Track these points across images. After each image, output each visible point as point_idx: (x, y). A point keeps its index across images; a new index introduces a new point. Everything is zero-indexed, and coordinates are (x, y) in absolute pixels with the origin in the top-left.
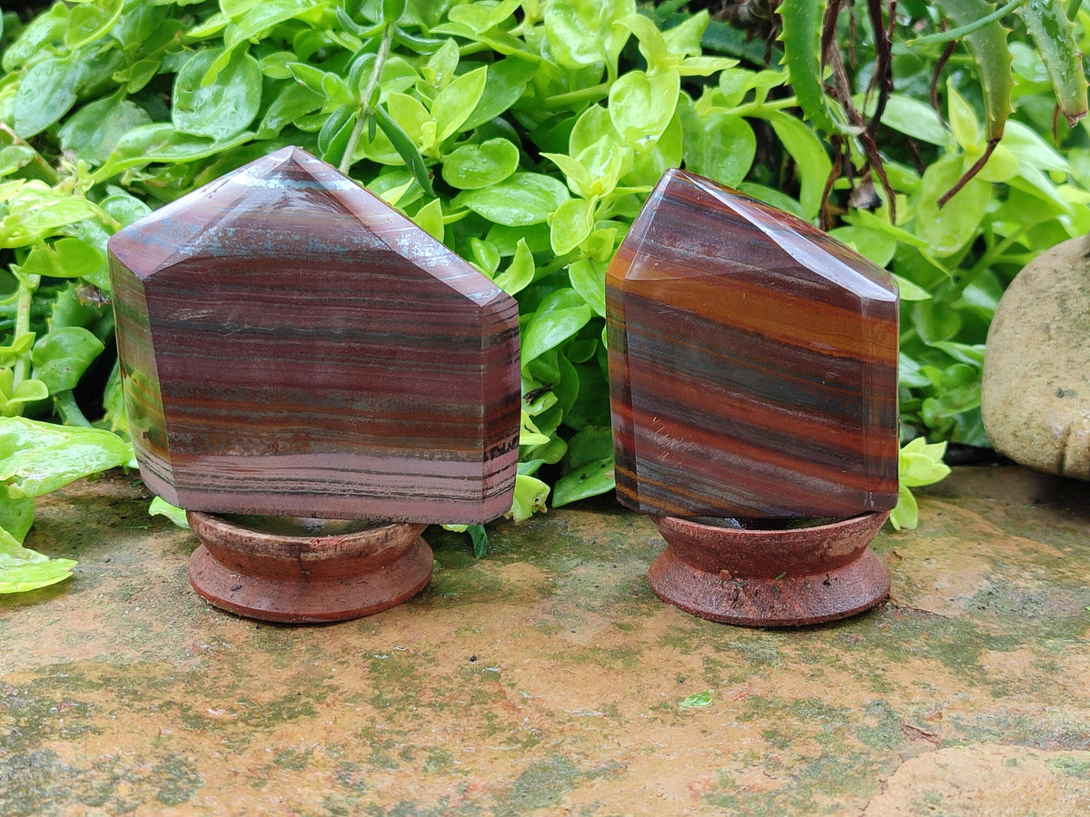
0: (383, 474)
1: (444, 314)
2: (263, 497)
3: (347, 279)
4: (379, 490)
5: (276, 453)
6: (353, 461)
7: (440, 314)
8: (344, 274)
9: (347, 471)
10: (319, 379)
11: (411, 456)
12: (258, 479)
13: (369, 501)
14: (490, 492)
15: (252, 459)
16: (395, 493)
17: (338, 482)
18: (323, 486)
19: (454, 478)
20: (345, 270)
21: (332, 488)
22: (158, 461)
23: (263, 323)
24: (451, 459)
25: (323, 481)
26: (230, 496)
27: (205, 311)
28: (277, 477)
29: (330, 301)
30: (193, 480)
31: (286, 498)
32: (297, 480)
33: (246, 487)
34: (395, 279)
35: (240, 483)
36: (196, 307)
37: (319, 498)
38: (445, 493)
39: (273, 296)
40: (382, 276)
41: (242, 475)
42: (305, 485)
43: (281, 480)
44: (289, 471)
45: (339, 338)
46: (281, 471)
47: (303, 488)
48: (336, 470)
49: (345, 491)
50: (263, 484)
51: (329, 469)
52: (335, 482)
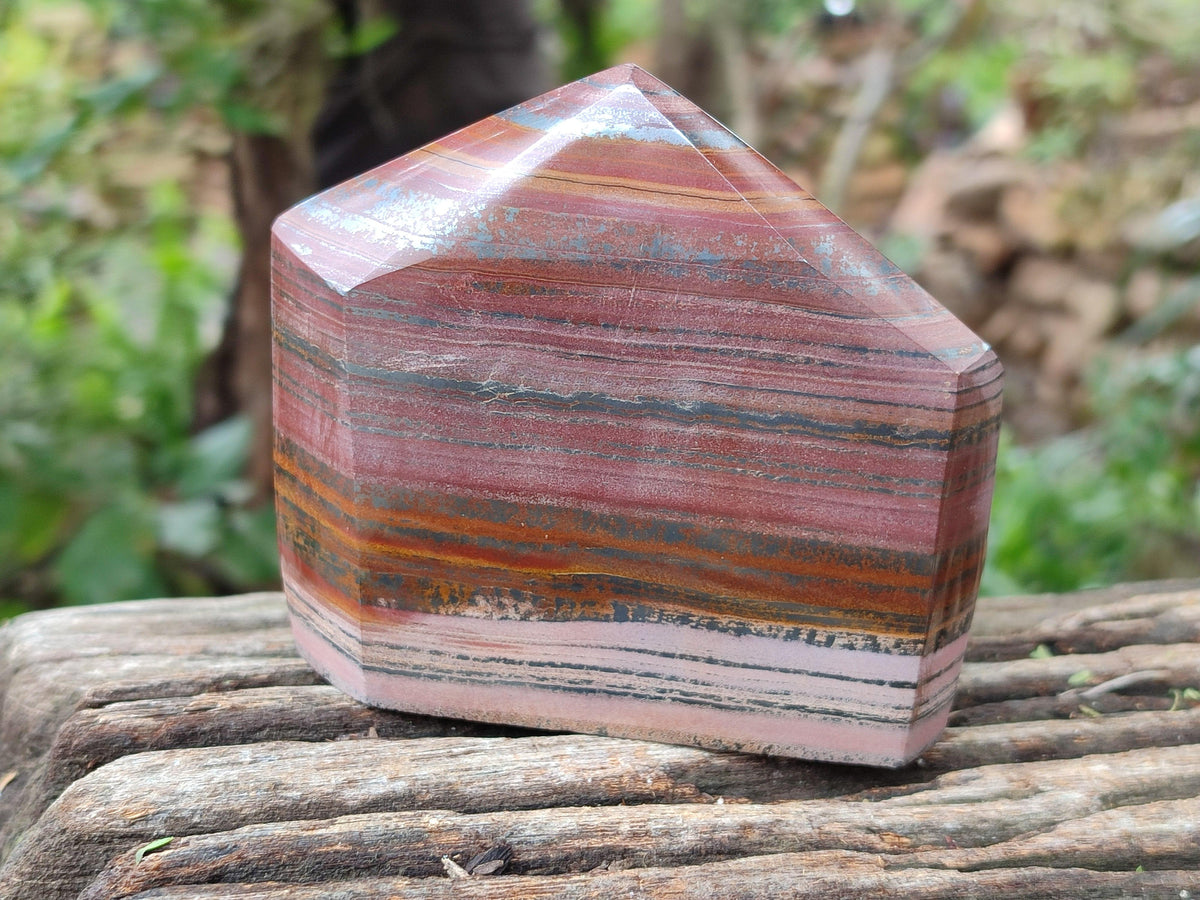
0: (735, 665)
1: (888, 384)
2: (515, 692)
3: (714, 311)
4: (726, 693)
6: (683, 639)
7: (880, 383)
8: (711, 302)
9: (672, 656)
10: (641, 490)
11: (793, 636)
12: (513, 662)
13: (706, 712)
14: (923, 709)
15: (505, 626)
16: (755, 702)
17: (654, 675)
18: (626, 680)
19: (866, 681)
20: (713, 295)
21: (641, 685)
22: (335, 618)
23: (552, 384)
24: (865, 648)
26: (459, 688)
27: (451, 358)
28: (546, 659)
29: (679, 349)
30: (396, 657)
31: (558, 697)
32: (580, 667)
33: (489, 675)
34: (804, 315)
35: (479, 667)
36: (435, 348)
37: (615, 701)
38: (846, 708)
39: (577, 336)
40: (780, 309)
41: (485, 653)
42: (595, 676)
43: (552, 665)
44: (567, 651)
45: (687, 418)
46: (554, 650)
47: (589, 682)
48: (653, 653)
49: (663, 691)
50: (519, 670)
51: (640, 651)
52: (648, 675)
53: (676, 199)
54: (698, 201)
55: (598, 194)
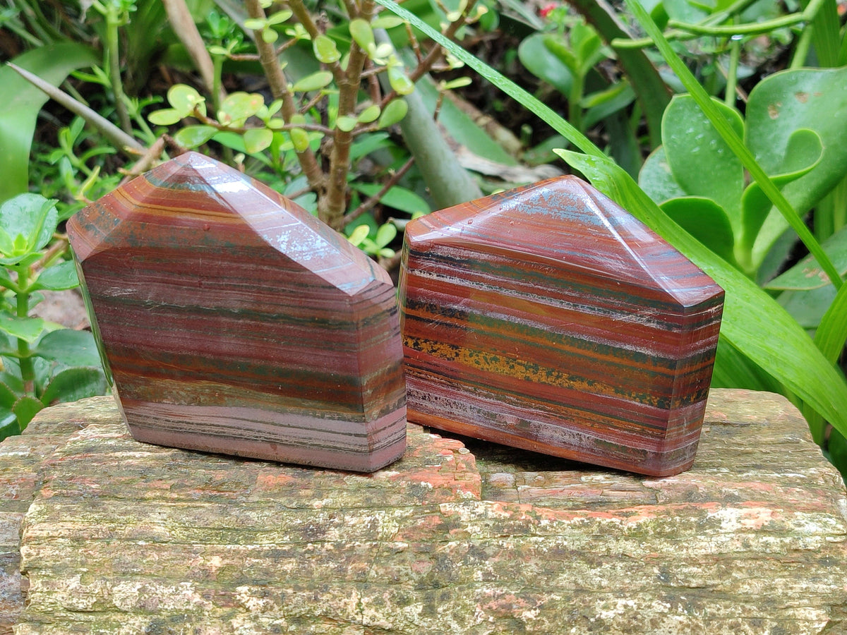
1: (320, 301)
3: (238, 268)
4: (284, 438)
5: (200, 404)
6: (259, 414)
7: (317, 301)
8: (235, 265)
9: (257, 422)
10: (225, 348)
11: (306, 414)
12: (189, 423)
13: (278, 447)
14: (377, 445)
15: (181, 408)
16: (297, 442)
17: (251, 430)
18: (240, 432)
19: (343, 434)
20: (235, 262)
21: (247, 434)
23: (175, 301)
24: (339, 419)
25: (239, 428)
26: (170, 434)
27: (130, 290)
28: (203, 422)
29: (226, 285)
30: (141, 420)
31: (212, 439)
32: (219, 426)
33: (181, 428)
34: (277, 270)
35: (175, 425)
36: (123, 286)
38: (338, 446)
39: (181, 280)
40: (265, 268)
41: (176, 419)
42: (226, 430)
43: (207, 425)
44: (211, 419)
45: (238, 316)
46: (206, 418)
47: (224, 433)
48: (248, 420)
49: (257, 437)
50: (193, 427)
51: (242, 419)
52: (248, 430)
53: (213, 217)
54: (222, 219)
55: (179, 216)
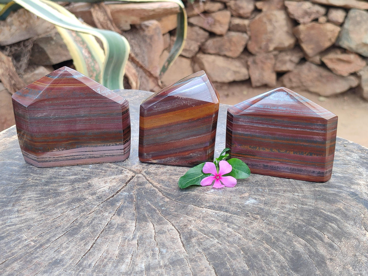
0: (96, 151)
1: (111, 108)
2: (63, 161)
3: (84, 101)
4: (96, 155)
5: (67, 149)
6: (88, 149)
8: (83, 100)
9: (87, 152)
10: (78, 128)
11: (104, 146)
12: (62, 157)
13: (93, 159)
14: (125, 152)
15: (60, 152)
16: (100, 156)
17: (84, 155)
18: (80, 156)
19: (116, 150)
21: (82, 157)
22: (32, 155)
23: (61, 115)
24: (115, 145)
25: (80, 155)
26: (54, 162)
27: (45, 114)
28: (67, 156)
29: (80, 107)
30: (43, 159)
31: (70, 161)
32: (73, 156)
34: (98, 100)
35: (57, 159)
36: (42, 113)
37: (79, 160)
38: (114, 154)
39: (64, 108)
40: (94, 99)
41: (57, 156)
42: (75, 157)
43: (68, 156)
44: (70, 154)
45: (83, 117)
46: (68, 154)
48: (84, 152)
49: (86, 157)
50: (63, 158)
51: (82, 152)
52: (83, 155)
53: (75, 86)
54: (79, 86)
55: (63, 87)
